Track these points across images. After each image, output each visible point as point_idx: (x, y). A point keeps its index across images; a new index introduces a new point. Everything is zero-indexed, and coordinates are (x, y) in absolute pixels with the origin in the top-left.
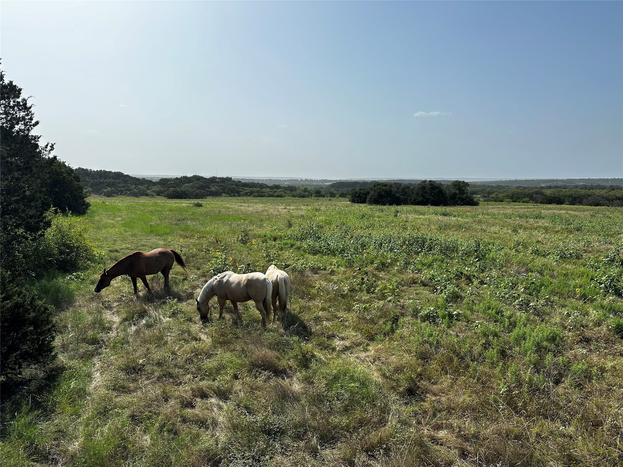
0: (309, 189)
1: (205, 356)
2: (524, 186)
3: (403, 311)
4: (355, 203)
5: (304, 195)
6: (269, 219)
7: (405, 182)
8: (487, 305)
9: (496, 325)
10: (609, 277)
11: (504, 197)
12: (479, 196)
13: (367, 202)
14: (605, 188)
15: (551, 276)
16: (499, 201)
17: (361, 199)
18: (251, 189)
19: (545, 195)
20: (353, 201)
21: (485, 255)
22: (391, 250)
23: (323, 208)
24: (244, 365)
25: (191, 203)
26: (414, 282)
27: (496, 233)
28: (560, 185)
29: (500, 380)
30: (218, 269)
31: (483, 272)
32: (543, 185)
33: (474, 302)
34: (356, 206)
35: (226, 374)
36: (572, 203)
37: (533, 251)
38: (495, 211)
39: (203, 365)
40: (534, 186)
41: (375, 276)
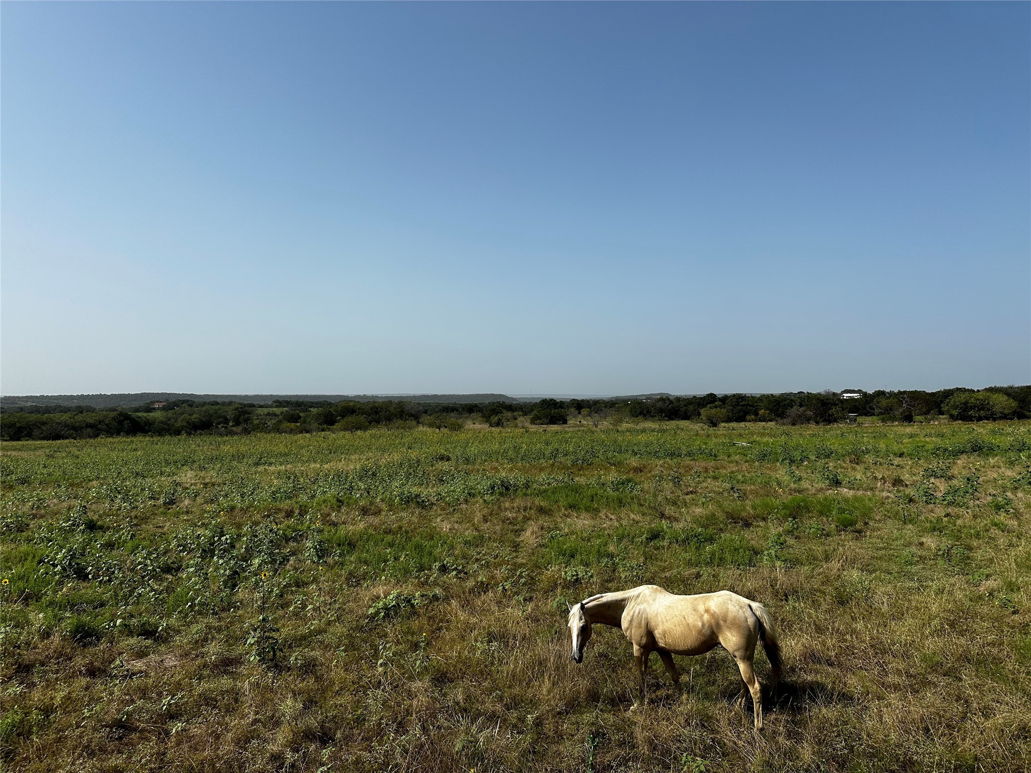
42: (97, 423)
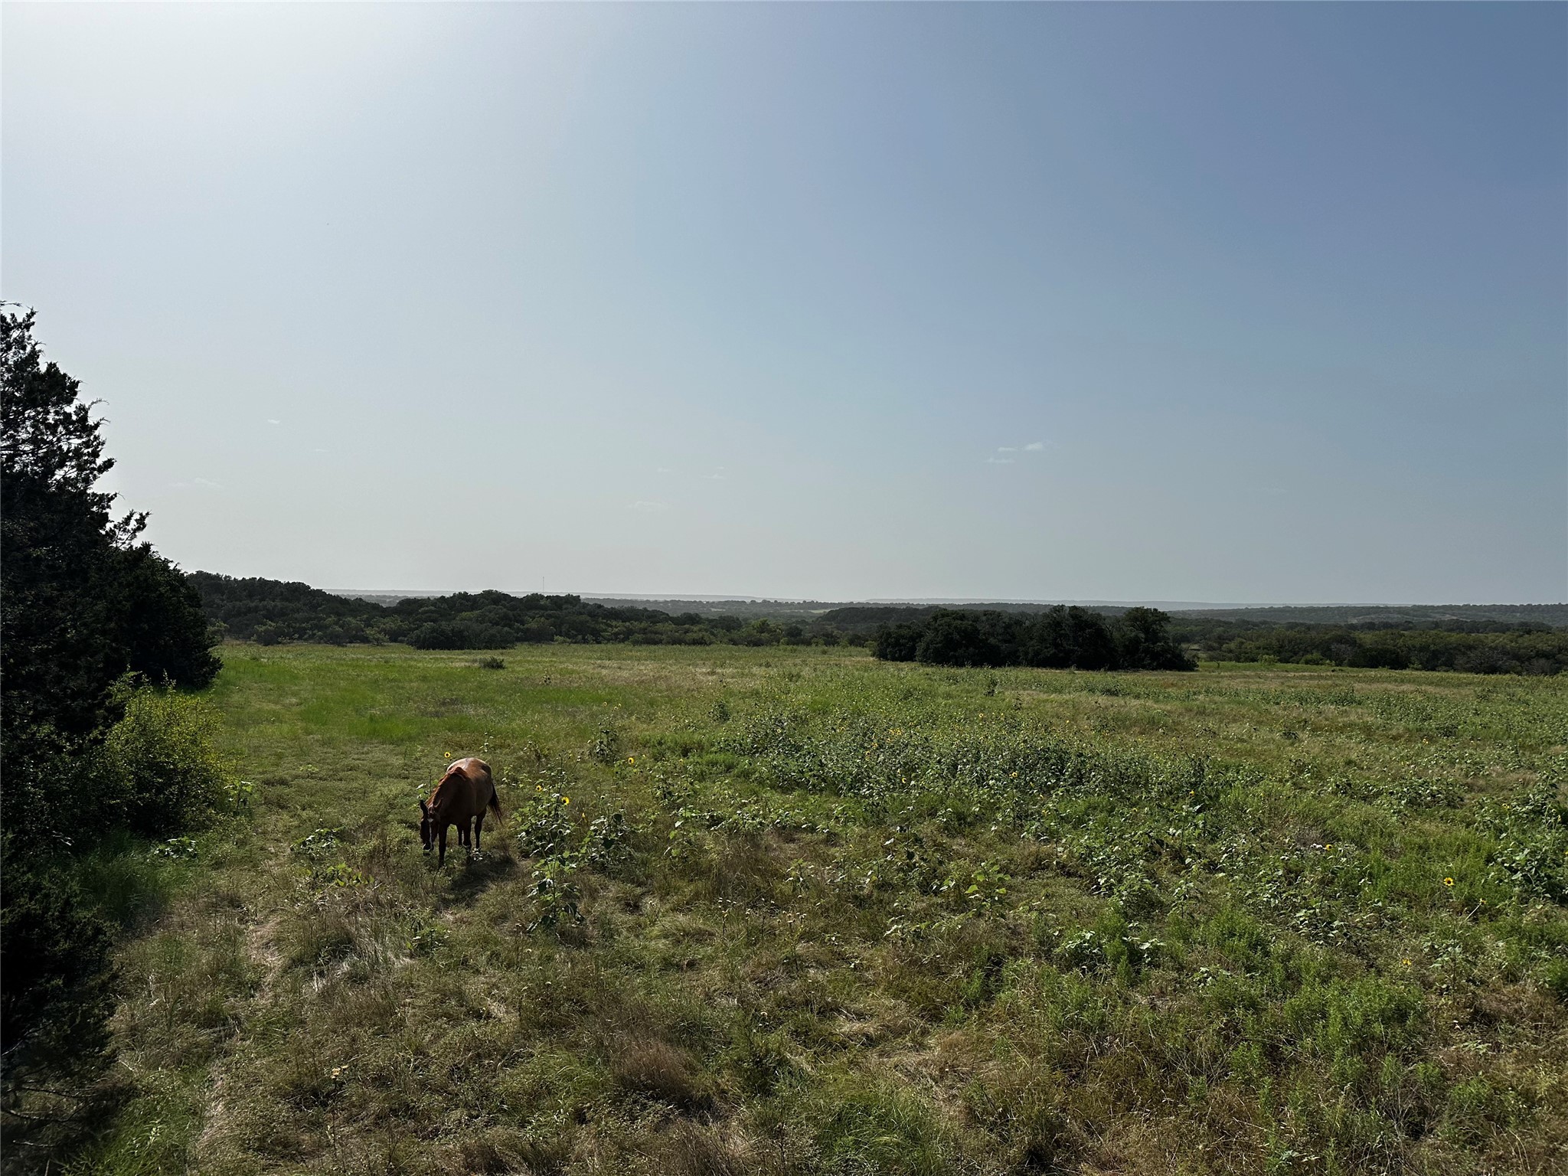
0: (772, 624)
1: (500, 1060)
2: (1308, 622)
3: (1014, 943)
4: (887, 660)
5: (760, 640)
6: (670, 700)
7: (1010, 611)
8: (1226, 925)
9: (1251, 977)
10: (1533, 853)
11: (1259, 648)
12: (1196, 647)
13: (917, 658)
14: (1508, 630)
15: (1386, 852)
16: (1246, 660)
17: (901, 651)
18: (628, 624)
19: (1360, 646)
20: (882, 655)
21: (1218, 797)
22: (981, 781)
23: (806, 672)
24: (603, 1086)
25: (475, 661)
26: (1039, 865)
27: (1242, 741)
28: (1395, 620)
29: (1270, 1125)
30: (539, 829)
31: (1213, 841)
32: (1355, 621)
33: (1193, 917)
34: (891, 667)
35: (555, 1108)
36: (1430, 665)
37: (1338, 786)
38: (1238, 684)
39: (496, 1084)
40: (1332, 622)
41: (939, 847)
42: (1555, 650)
